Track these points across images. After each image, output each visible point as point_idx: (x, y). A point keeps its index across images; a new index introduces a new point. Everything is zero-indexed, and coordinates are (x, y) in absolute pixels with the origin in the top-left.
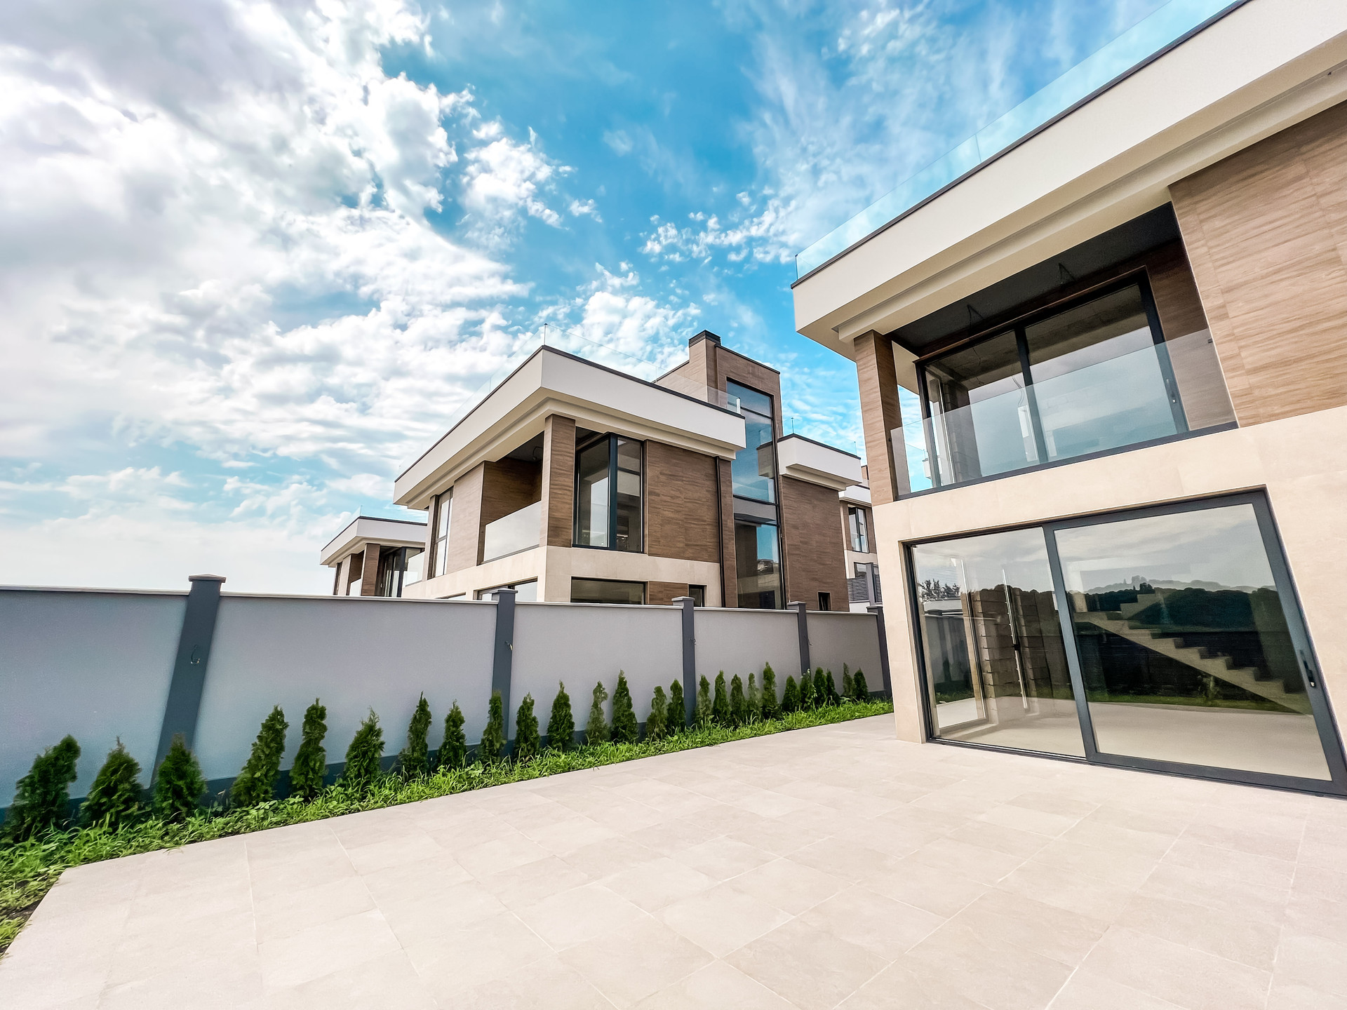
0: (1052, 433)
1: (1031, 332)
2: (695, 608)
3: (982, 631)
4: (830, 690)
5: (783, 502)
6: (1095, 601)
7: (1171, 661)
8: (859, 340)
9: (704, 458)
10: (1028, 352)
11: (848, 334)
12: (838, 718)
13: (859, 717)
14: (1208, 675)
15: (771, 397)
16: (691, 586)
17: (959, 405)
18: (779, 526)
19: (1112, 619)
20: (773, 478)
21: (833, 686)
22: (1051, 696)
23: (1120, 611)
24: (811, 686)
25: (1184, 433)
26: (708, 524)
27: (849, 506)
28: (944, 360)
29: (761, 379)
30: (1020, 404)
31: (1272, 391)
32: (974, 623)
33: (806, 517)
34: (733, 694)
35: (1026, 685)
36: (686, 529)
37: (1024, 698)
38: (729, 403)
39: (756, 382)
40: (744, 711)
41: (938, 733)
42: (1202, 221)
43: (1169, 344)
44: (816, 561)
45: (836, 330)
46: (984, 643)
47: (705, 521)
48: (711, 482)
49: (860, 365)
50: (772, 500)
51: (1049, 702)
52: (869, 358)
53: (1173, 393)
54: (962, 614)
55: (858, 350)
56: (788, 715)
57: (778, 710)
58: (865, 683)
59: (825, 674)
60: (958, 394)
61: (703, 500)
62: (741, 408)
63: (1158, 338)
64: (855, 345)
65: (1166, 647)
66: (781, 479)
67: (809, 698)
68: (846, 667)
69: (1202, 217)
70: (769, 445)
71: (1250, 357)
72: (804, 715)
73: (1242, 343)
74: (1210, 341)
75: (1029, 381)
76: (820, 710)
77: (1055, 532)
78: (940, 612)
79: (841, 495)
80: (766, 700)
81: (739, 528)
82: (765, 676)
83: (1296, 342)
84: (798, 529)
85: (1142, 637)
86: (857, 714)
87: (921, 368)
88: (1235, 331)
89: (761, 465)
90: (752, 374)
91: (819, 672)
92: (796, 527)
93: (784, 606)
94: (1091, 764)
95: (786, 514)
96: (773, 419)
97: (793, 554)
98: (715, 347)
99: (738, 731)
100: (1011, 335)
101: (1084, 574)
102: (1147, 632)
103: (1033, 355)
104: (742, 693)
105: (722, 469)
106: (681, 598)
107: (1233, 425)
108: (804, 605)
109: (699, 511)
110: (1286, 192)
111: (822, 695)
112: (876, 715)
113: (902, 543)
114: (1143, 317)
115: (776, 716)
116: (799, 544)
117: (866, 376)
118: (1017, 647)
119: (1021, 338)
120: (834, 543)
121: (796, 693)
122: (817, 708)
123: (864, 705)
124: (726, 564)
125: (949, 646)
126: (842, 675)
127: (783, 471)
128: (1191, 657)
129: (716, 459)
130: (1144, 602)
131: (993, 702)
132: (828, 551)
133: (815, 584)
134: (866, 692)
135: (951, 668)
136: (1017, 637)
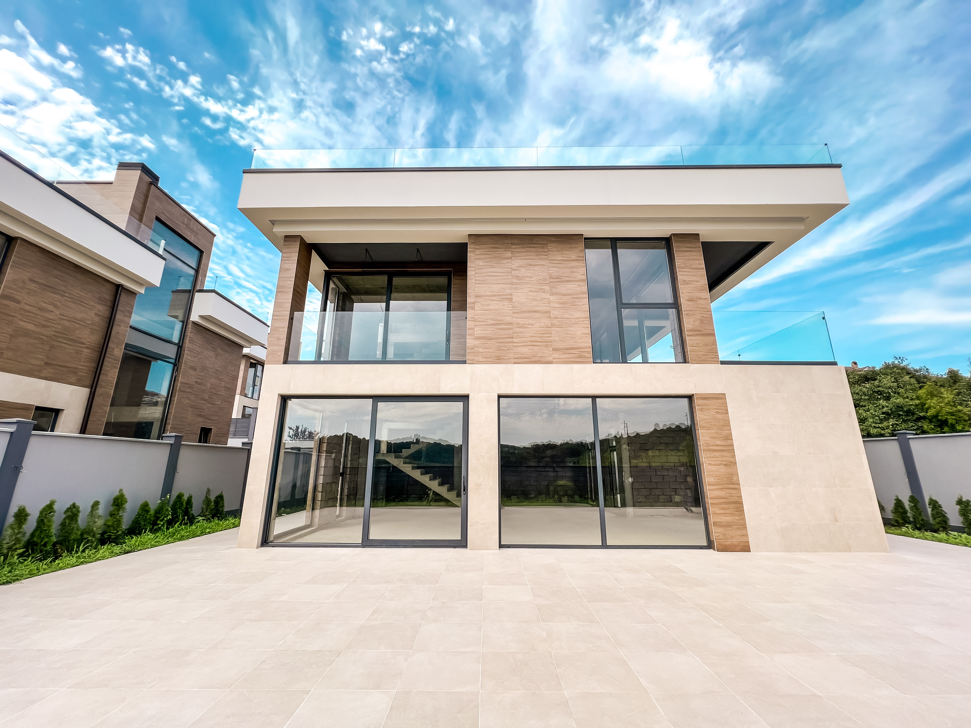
0: (393, 344)
1: (396, 281)
2: (34, 432)
3: (323, 463)
4: (186, 512)
5: (187, 344)
6: (391, 447)
7: (417, 482)
8: (288, 238)
9: (102, 281)
10: (391, 292)
11: (281, 230)
12: (187, 536)
13: (209, 533)
14: (430, 490)
15: (201, 252)
16: (38, 408)
17: (346, 309)
18: (176, 364)
19: (397, 458)
20: (183, 322)
21: (191, 507)
22: (355, 505)
23: (402, 453)
24: (167, 510)
25: (448, 362)
26: (87, 348)
27: (252, 361)
28: (344, 277)
29: (195, 233)
30: (380, 321)
31: (481, 350)
32: (319, 457)
33: (208, 362)
34: (63, 524)
35: (341, 499)
36: (52, 347)
37: (338, 508)
38: (151, 240)
39: (189, 234)
40: (74, 540)
41: (271, 538)
42: (476, 259)
43: (453, 313)
44: (206, 400)
45: (273, 222)
46: (322, 471)
47: (83, 344)
48: (105, 307)
49: (284, 257)
50: (176, 339)
51: (353, 509)
52: (293, 254)
53: (448, 340)
54: (312, 451)
55: (286, 245)
56: (132, 538)
57: (120, 535)
58: (223, 504)
59: (185, 498)
60: (348, 303)
61: (88, 322)
62: (165, 249)
63: (449, 309)
64: (284, 241)
65: (416, 475)
66: (190, 326)
67: (161, 521)
68: (208, 491)
69: (477, 257)
70: (187, 292)
71: (478, 332)
72: (151, 536)
73: (477, 323)
74: (466, 318)
75: (387, 309)
76: (171, 530)
77: (378, 403)
78: (299, 449)
79: (246, 351)
80: (109, 526)
81: (127, 359)
82: (114, 502)
83: (492, 330)
84: (196, 370)
85: (407, 469)
86: (208, 530)
87: (328, 276)
88: (475, 317)
89: (173, 306)
90: (186, 225)
91: (180, 497)
92: (194, 369)
93: (160, 437)
94: (363, 547)
95: (187, 356)
96: (197, 271)
97: (182, 391)
98: (151, 183)
99: (57, 562)
100: (385, 278)
101: (390, 430)
102: (410, 465)
103: (393, 295)
104: (77, 521)
105: (123, 298)
106: (15, 420)
107: (464, 362)
108: (181, 437)
109: (78, 332)
110: (505, 261)
111: (177, 517)
112: (225, 529)
113: (281, 395)
114: (445, 295)
115: (116, 540)
116: (194, 383)
117: (286, 266)
118: (342, 474)
119: (390, 282)
120: (228, 388)
121: (148, 516)
122: (168, 529)
123: (217, 522)
124: (99, 391)
125: (300, 473)
126: (203, 498)
127: (194, 317)
128: (425, 480)
129: (118, 287)
130: (413, 449)
131: (317, 512)
132: (221, 393)
133: (200, 419)
134: (222, 511)
135: (297, 489)
136: (344, 467)
